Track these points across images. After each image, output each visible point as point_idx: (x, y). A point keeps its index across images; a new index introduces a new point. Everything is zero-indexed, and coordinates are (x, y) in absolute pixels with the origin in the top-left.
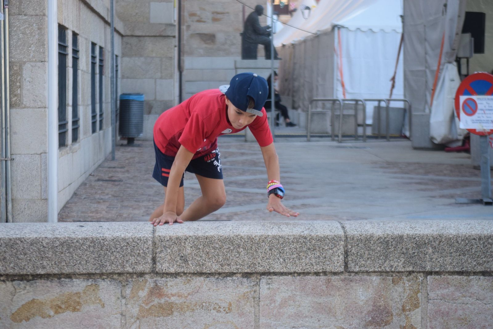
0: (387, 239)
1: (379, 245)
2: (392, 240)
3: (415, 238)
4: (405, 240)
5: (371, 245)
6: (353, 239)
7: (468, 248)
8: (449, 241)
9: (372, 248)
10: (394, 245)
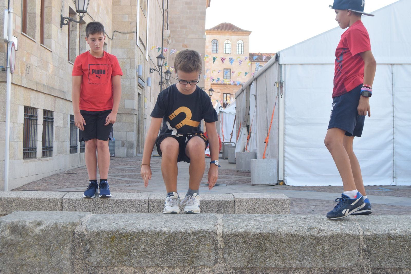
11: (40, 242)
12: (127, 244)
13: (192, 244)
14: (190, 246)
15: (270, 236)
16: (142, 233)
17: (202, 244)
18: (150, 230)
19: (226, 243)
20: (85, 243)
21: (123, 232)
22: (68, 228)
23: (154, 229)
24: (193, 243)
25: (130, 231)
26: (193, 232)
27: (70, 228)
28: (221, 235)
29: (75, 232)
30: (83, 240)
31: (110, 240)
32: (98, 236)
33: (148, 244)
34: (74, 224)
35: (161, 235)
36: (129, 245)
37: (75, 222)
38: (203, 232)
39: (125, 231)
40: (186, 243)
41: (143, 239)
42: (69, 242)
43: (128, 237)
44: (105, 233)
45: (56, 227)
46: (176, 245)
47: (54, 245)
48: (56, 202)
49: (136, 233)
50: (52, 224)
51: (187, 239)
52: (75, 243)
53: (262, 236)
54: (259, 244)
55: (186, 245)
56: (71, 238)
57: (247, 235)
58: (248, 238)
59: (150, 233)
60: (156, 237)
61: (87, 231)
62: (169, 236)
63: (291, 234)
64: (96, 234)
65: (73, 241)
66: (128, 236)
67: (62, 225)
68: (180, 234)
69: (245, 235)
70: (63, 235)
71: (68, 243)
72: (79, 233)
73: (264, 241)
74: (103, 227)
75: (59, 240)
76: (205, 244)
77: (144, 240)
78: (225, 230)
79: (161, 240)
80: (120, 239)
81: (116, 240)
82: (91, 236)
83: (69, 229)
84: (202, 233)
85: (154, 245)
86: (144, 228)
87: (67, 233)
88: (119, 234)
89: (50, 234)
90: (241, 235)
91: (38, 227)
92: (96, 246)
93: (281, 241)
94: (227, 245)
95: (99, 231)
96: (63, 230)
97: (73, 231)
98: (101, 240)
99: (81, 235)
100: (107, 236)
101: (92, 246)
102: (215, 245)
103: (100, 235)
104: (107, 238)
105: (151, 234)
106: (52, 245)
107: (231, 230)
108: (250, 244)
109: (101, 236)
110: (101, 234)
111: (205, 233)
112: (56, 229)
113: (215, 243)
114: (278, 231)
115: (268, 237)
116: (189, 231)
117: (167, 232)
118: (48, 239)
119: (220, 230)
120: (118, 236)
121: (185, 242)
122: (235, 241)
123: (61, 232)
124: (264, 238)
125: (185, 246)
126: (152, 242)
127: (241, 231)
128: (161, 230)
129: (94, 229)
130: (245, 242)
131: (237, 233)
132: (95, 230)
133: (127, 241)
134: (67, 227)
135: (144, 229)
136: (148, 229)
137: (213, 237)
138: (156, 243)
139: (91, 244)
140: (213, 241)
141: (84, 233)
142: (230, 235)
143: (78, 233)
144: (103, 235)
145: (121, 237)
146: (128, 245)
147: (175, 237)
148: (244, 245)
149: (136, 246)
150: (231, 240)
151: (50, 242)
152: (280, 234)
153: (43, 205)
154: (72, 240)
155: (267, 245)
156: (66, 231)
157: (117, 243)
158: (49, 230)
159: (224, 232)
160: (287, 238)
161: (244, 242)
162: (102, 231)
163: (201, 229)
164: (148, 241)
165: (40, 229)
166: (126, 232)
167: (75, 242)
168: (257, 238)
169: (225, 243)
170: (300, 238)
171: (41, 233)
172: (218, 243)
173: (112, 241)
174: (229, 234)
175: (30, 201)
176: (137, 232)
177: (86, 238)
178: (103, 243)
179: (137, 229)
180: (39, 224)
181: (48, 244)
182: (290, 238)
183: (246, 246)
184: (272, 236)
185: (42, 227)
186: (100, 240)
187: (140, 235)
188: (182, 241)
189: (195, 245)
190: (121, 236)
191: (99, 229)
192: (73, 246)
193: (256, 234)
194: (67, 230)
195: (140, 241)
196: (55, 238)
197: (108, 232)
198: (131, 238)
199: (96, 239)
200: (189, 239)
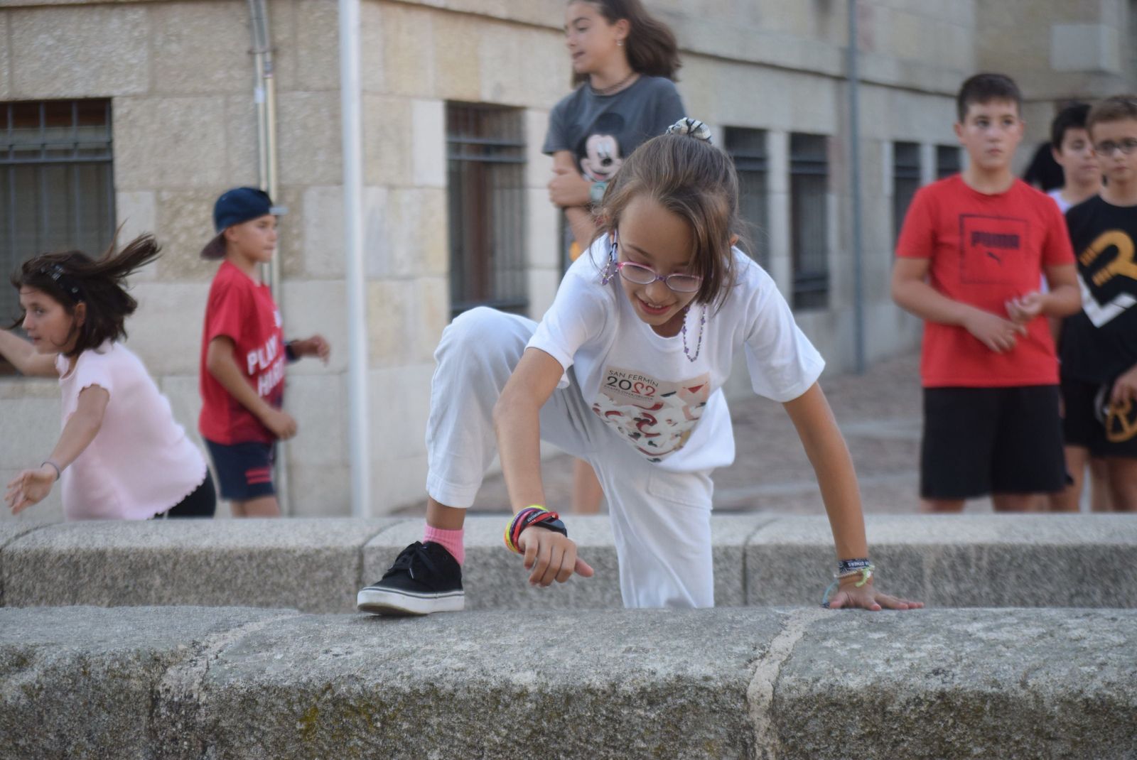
0: (75, 559)
1: (62, 569)
2: (85, 561)
3: (127, 557)
4: (109, 560)
5: (46, 572)
6: (12, 558)
7: (228, 575)
8: (193, 563)
9: (48, 576)
10: (89, 571)
11: (21, 737)
12: (370, 744)
13: (643, 745)
14: (632, 751)
15: (987, 707)
16: (427, 695)
17: (687, 745)
18: (462, 683)
19: (791, 741)
20: (200, 743)
21: (349, 691)
22: (129, 677)
23: (479, 677)
24: (644, 740)
25: (378, 685)
26: (643, 690)
27: (140, 678)
28: (765, 704)
29: (158, 692)
30: (192, 729)
31: (299, 726)
32: (250, 712)
33: (456, 743)
34: (157, 660)
35: (507, 706)
36: (376, 746)
37: (161, 649)
38: (686, 687)
39: (357, 687)
40: (613, 738)
41: (434, 721)
42: (138, 735)
43: (371, 716)
44: (278, 697)
45: (84, 673)
46: (573, 745)
47: (75, 753)
48: (336, 564)
49: (404, 695)
50: (68, 661)
51: (620, 723)
52: (162, 743)
53: (951, 709)
54: (940, 747)
55: (614, 748)
56: (144, 719)
57: (883, 705)
58: (889, 716)
59: (461, 695)
60: (486, 713)
61: (206, 689)
62: (542, 710)
63: (1087, 700)
64: (243, 702)
65: (153, 733)
66: (371, 710)
67: (107, 663)
68: (589, 698)
69: (872, 702)
70: (111, 706)
71: (133, 742)
72: (176, 699)
73: (958, 731)
74: (273, 673)
75: (96, 731)
76: (696, 745)
77: (439, 724)
78: (787, 680)
79: (510, 728)
80: (337, 720)
81: (322, 729)
82: (221, 710)
83: (133, 681)
84: (682, 696)
85: (483, 749)
86: (437, 675)
87: (127, 697)
88: (336, 702)
89: (58, 702)
90: (853, 703)
91: (16, 676)
92: (244, 752)
93: (1039, 733)
94: (794, 747)
95: (254, 690)
96: (110, 687)
97: (152, 692)
98: (262, 728)
99: (184, 707)
100: (286, 711)
101: (227, 753)
102: (740, 749)
103: (257, 703)
104: (285, 717)
105: (467, 701)
106: (70, 750)
107: (810, 680)
108: (896, 743)
109: (260, 709)
110: (260, 700)
111: (693, 693)
112: (81, 684)
113: (741, 738)
114: (1024, 685)
115: (979, 712)
116: (626, 688)
117: (531, 689)
118: (52, 725)
119: (761, 681)
120: (331, 708)
121: (611, 733)
122: (829, 733)
123: (101, 694)
124: (960, 716)
125: (612, 751)
126: (470, 734)
127: (854, 683)
128: (507, 683)
129: (232, 680)
130: (875, 736)
131: (836, 696)
132: (239, 683)
133: (368, 732)
134: (127, 672)
135: (436, 680)
136: (451, 677)
137: (730, 712)
138: (489, 741)
139: (223, 743)
140: (730, 730)
141: (195, 696)
142: (806, 702)
143: (169, 696)
144: (272, 707)
145: (342, 714)
146: (372, 751)
147: (567, 711)
148: (872, 750)
149: (407, 752)
150: (813, 726)
151: (62, 736)
152: (1032, 697)
153: (282, 581)
154: (150, 729)
155: (978, 751)
156: (121, 691)
157: (329, 739)
158: (57, 687)
159: (780, 691)
160: (1066, 720)
161: (871, 733)
162: (266, 689)
163: (679, 678)
164: (452, 729)
165: (21, 682)
166: (364, 690)
167: (161, 738)
168: (929, 719)
169: (783, 739)
170: (1130, 718)
171: (23, 702)
172: (754, 738)
173: (307, 730)
174: (800, 700)
175: (226, 563)
176: (408, 690)
177: (201, 718)
178: (269, 739)
179: (409, 677)
180: (22, 661)
181: (54, 748)
182: (1082, 718)
183: (881, 753)
184: (995, 708)
185: (30, 676)
186: (259, 729)
187: (420, 703)
188: (597, 730)
189: (653, 746)
190: (342, 708)
191: (256, 679)
192: (154, 753)
193: (922, 697)
194: (125, 684)
195: (421, 732)
196: (82, 721)
197: (287, 691)
198: (385, 717)
199: (241, 725)
200: (628, 721)
